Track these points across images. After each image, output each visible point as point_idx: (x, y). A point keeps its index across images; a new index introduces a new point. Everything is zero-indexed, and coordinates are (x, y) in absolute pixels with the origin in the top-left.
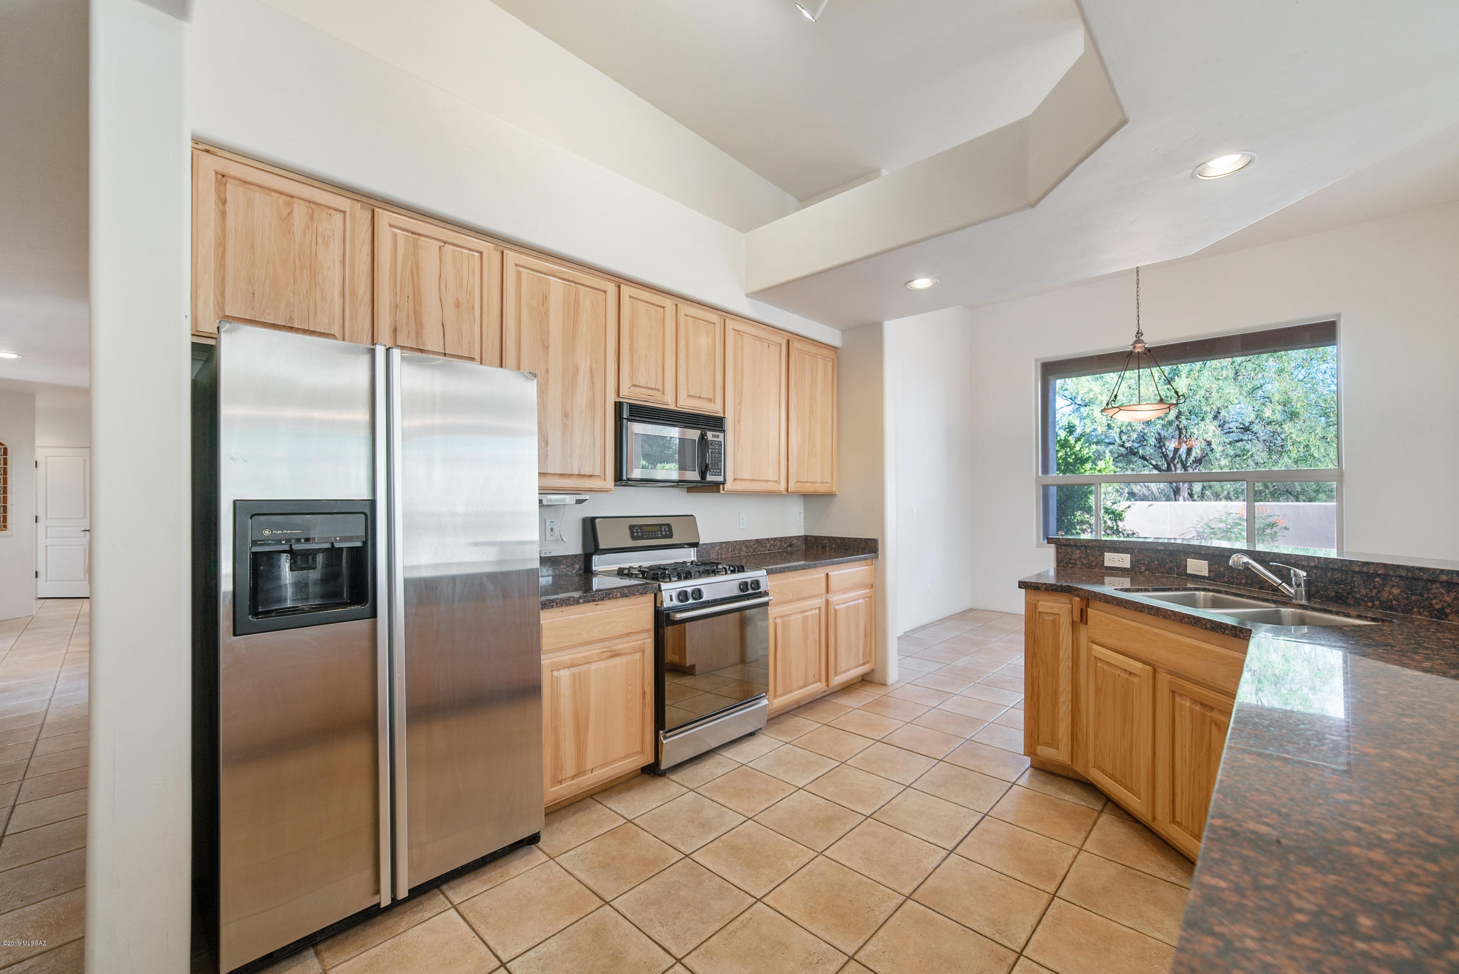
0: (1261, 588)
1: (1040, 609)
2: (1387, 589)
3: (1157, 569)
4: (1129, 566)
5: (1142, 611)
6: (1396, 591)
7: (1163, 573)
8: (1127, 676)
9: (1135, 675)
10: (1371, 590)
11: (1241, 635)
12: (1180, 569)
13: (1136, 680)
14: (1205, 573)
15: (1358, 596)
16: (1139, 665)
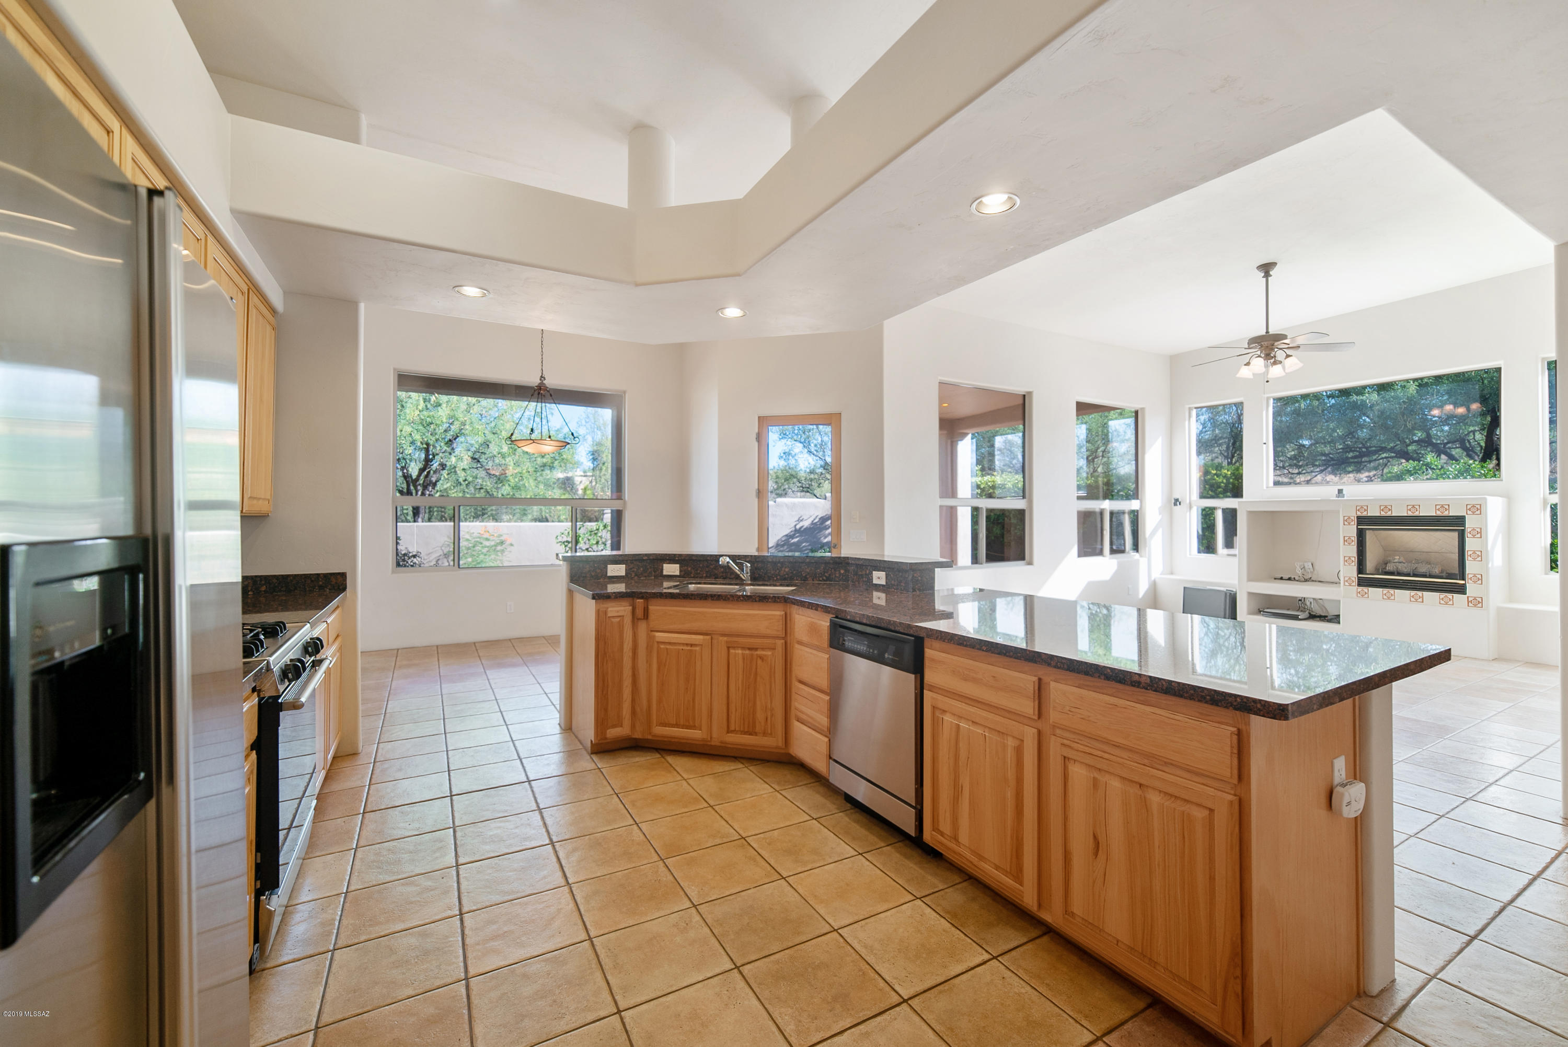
0: (716, 578)
1: (610, 614)
2: (783, 569)
3: (642, 574)
4: (624, 574)
5: (706, 599)
6: (787, 570)
7: (645, 577)
8: (689, 648)
9: (695, 645)
10: (776, 571)
11: (779, 600)
12: (657, 573)
13: (698, 648)
14: (678, 573)
15: (769, 575)
16: (701, 637)
